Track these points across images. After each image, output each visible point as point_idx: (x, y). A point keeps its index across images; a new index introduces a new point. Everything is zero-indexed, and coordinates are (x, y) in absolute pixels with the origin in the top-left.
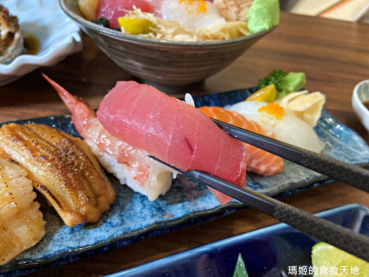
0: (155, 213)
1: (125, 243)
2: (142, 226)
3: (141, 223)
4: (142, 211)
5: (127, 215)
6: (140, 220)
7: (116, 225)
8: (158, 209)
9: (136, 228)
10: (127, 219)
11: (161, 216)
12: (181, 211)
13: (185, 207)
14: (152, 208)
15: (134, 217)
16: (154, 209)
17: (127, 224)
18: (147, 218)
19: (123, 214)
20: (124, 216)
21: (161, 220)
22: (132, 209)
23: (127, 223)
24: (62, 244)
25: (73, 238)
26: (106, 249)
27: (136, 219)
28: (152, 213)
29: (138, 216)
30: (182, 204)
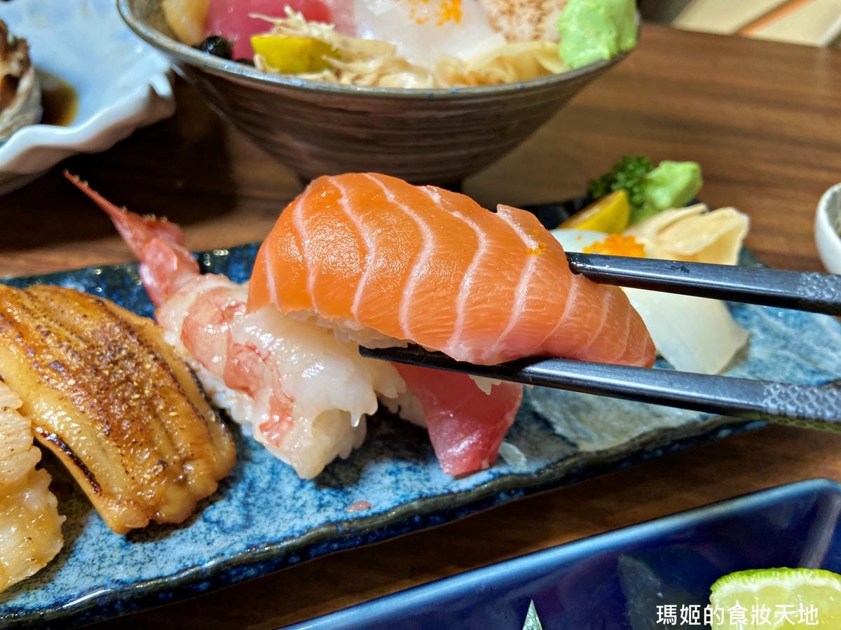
0: (327, 498)
1: (252, 572)
2: (293, 531)
3: (291, 524)
4: (298, 495)
5: (260, 503)
6: (289, 515)
7: (232, 529)
9: (280, 535)
10: (259, 512)
11: (340, 506)
12: (391, 494)
13: (401, 485)
14: (320, 487)
15: (276, 509)
17: (259, 525)
18: (307, 512)
19: (251, 500)
20: (254, 505)
21: (341, 516)
22: (274, 490)
23: (258, 522)
24: (101, 572)
26: (204, 585)
27: (281, 515)
28: (321, 499)
29: (286, 507)
30: (393, 478)
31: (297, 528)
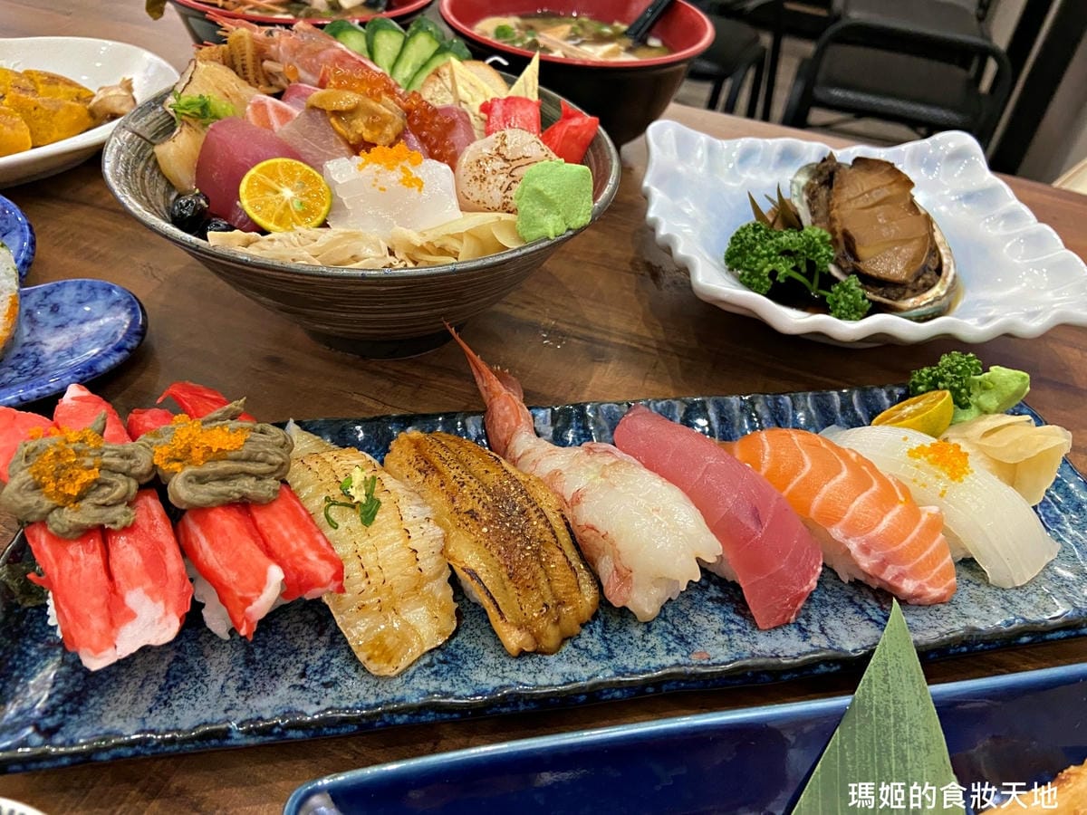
0: (673, 645)
1: (618, 694)
2: (650, 667)
3: (647, 660)
4: (646, 638)
5: (616, 639)
6: (643, 654)
7: (600, 657)
8: (677, 637)
9: (639, 668)
11: (685, 653)
12: (726, 650)
13: (734, 643)
14: (666, 635)
15: (630, 647)
16: (670, 638)
17: (619, 658)
18: (658, 654)
19: (608, 636)
20: (611, 640)
21: (686, 661)
22: (625, 630)
23: (618, 655)
24: (506, 674)
25: (523, 667)
26: (583, 698)
27: (634, 652)
28: (668, 645)
29: (638, 646)
30: (726, 637)
31: (652, 665)
